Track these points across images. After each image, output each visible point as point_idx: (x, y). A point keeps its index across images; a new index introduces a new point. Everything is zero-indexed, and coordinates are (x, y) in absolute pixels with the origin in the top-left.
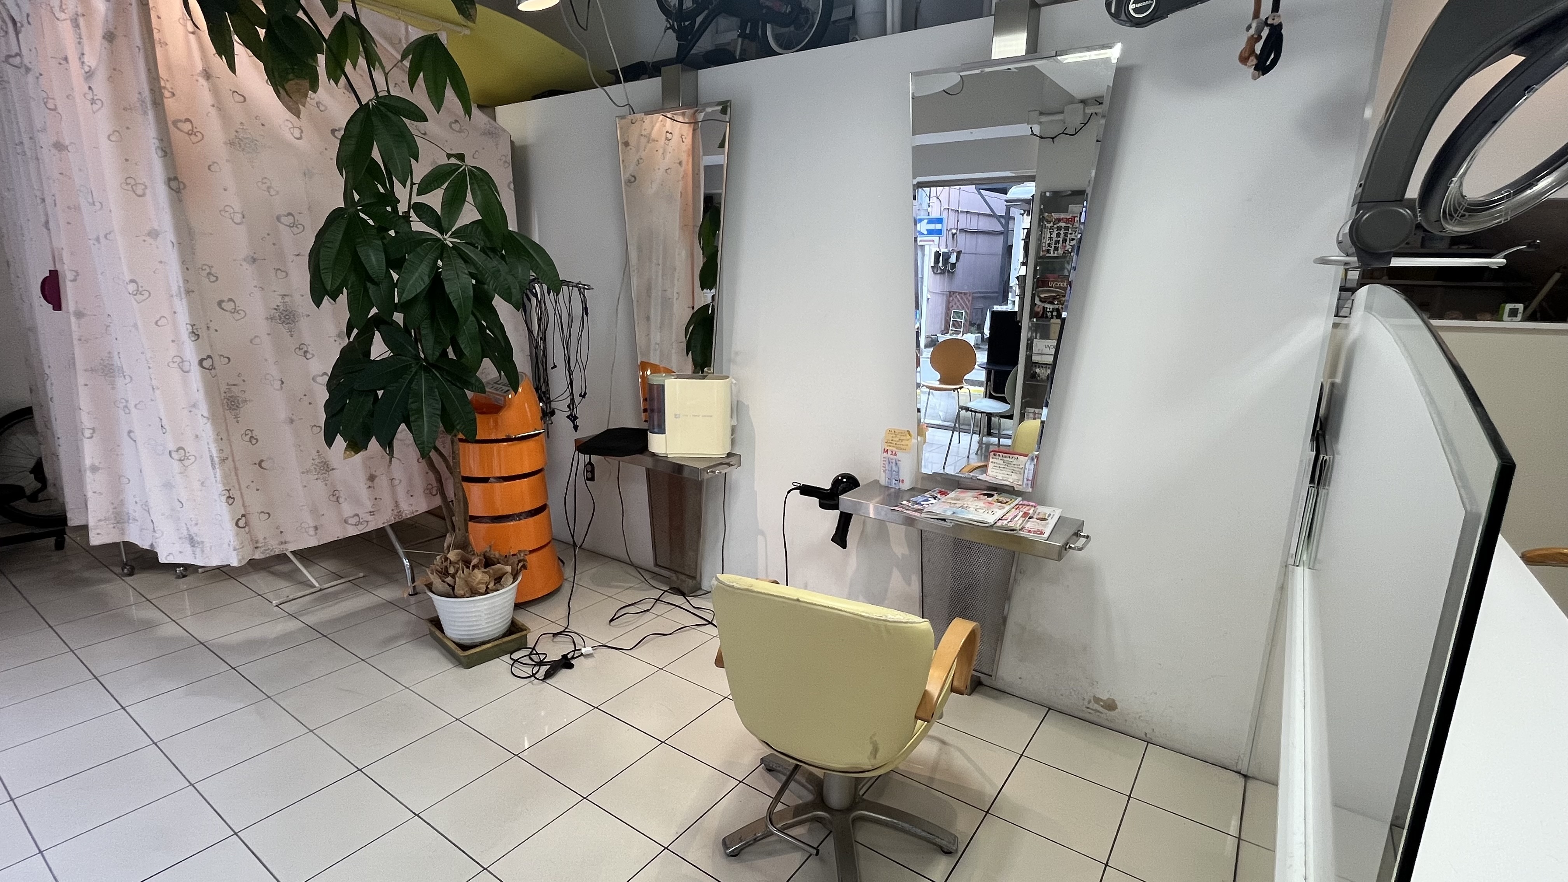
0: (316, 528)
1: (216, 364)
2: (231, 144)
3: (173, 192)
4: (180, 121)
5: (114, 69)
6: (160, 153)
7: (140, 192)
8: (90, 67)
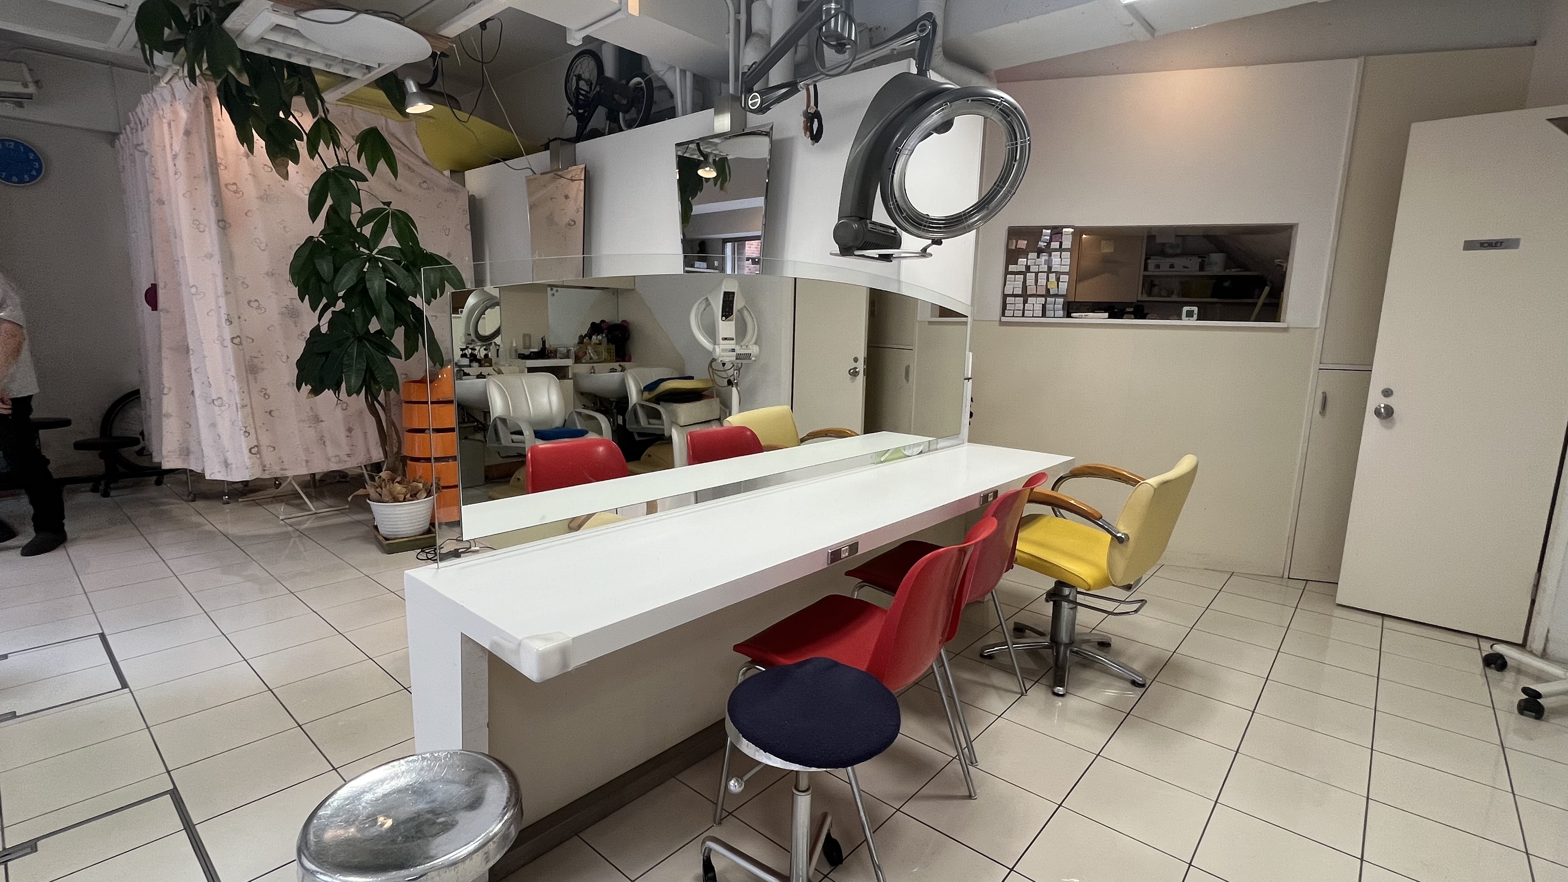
0: (307, 461)
1: (244, 343)
2: (261, 198)
3: (220, 229)
4: (230, 184)
5: (189, 153)
6: (214, 205)
7: (202, 230)
8: (176, 152)
